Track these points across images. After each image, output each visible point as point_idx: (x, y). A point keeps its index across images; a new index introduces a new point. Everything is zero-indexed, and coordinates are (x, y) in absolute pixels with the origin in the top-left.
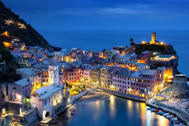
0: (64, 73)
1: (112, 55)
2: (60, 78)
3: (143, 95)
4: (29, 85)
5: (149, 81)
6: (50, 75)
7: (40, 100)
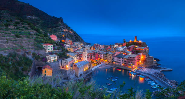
0: (90, 55)
3: (130, 67)
4: (73, 61)
5: (133, 60)
6: (83, 56)
7: (77, 68)
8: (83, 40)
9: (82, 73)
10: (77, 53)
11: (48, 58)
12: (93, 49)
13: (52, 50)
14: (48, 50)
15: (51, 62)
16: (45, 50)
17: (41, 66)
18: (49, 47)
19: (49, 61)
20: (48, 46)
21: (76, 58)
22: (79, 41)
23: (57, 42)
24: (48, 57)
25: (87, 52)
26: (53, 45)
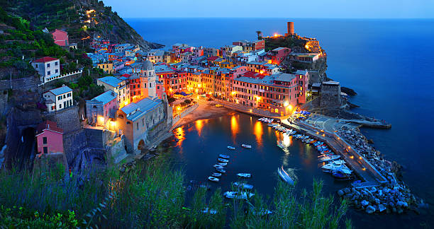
0: (164, 80)
1: (232, 52)
2: (158, 88)
3: (277, 111)
4: (114, 100)
5: (284, 91)
6: (142, 85)
7: (128, 123)
8: (139, 36)
9: (144, 138)
10: (125, 75)
11: (47, 99)
12: (172, 61)
13: (58, 74)
14: (47, 77)
15: (58, 108)
16: (39, 76)
17: (31, 126)
18: (49, 65)
19: (52, 107)
20: (46, 64)
21: (122, 91)
22: (129, 40)
23: (68, 51)
24: (47, 96)
25: (153, 71)
26: (58, 61)
